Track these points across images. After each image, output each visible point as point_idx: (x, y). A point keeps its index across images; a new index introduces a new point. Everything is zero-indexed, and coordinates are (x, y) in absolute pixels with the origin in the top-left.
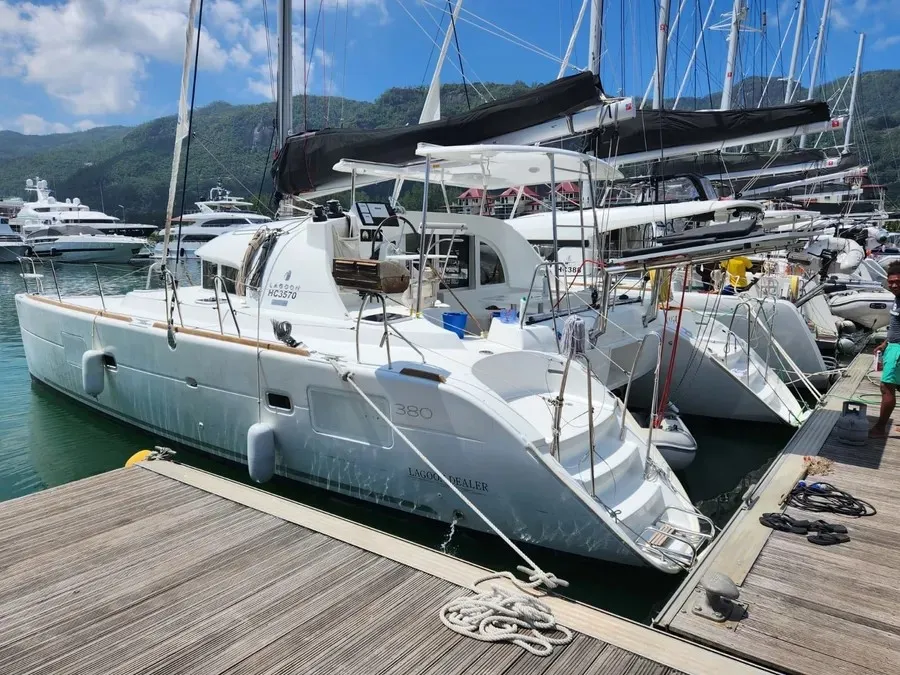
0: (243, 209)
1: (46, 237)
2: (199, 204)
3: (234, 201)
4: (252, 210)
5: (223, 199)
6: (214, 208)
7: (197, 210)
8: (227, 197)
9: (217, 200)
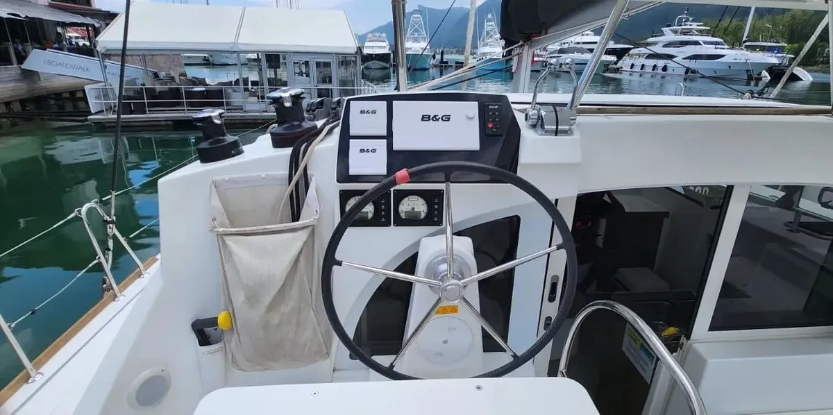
0: (701, 33)
1: (557, 55)
2: (664, 29)
3: (694, 26)
4: (707, 33)
5: (685, 25)
6: (675, 32)
7: (662, 34)
8: (689, 23)
9: (680, 26)
